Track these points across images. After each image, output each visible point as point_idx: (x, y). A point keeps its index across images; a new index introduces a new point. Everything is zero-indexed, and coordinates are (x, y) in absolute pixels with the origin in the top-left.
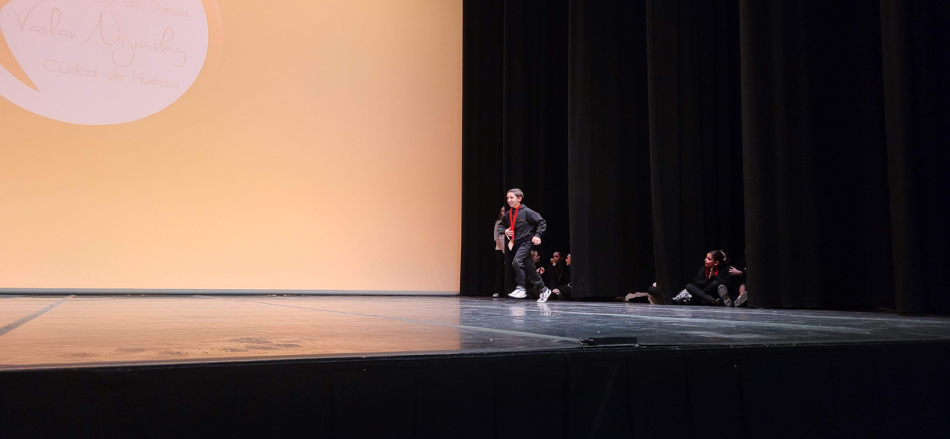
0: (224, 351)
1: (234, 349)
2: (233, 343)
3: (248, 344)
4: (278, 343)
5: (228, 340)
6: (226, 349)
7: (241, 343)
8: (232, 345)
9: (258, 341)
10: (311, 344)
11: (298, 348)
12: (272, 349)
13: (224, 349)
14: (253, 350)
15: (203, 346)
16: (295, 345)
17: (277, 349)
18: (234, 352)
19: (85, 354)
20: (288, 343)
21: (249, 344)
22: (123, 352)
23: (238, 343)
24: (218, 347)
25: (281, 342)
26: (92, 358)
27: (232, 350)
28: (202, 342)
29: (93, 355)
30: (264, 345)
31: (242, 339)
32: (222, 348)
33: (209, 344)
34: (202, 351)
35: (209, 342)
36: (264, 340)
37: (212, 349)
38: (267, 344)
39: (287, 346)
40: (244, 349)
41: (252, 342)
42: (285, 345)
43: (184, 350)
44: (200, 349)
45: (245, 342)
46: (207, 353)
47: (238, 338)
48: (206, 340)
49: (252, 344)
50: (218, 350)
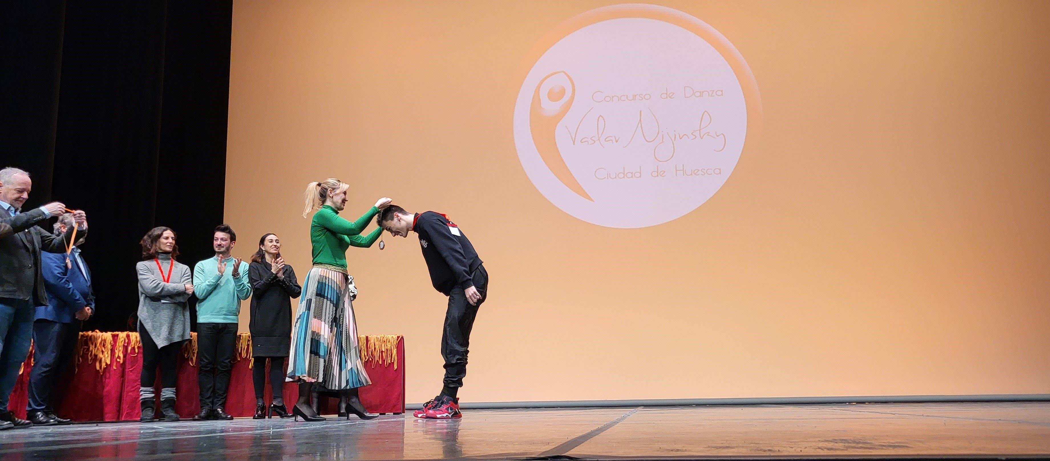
0: (820, 449)
1: (831, 448)
2: (826, 443)
3: (845, 444)
4: (881, 444)
5: (819, 440)
6: (822, 448)
7: (835, 444)
8: (826, 445)
9: (855, 442)
10: (923, 446)
11: (909, 449)
12: (876, 449)
13: (819, 448)
14: (852, 449)
15: (794, 446)
16: (903, 446)
17: (882, 449)
18: (832, 451)
19: (678, 450)
20: (894, 444)
21: (847, 445)
22: (713, 449)
23: (832, 444)
24: (811, 447)
25: (884, 443)
26: (686, 453)
27: (828, 449)
28: (791, 442)
29: (686, 451)
30: (864, 445)
31: (836, 440)
32: (816, 447)
33: (799, 443)
34: (794, 449)
35: (799, 442)
36: (862, 441)
37: (806, 448)
38: (869, 445)
39: (895, 447)
40: (842, 448)
41: (849, 443)
42: (890, 446)
43: (774, 448)
44: (792, 448)
45: (841, 442)
46: (801, 451)
47: (830, 439)
48: (794, 441)
49: (849, 444)
50: (813, 448)
